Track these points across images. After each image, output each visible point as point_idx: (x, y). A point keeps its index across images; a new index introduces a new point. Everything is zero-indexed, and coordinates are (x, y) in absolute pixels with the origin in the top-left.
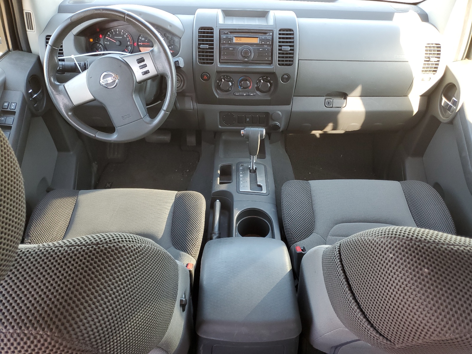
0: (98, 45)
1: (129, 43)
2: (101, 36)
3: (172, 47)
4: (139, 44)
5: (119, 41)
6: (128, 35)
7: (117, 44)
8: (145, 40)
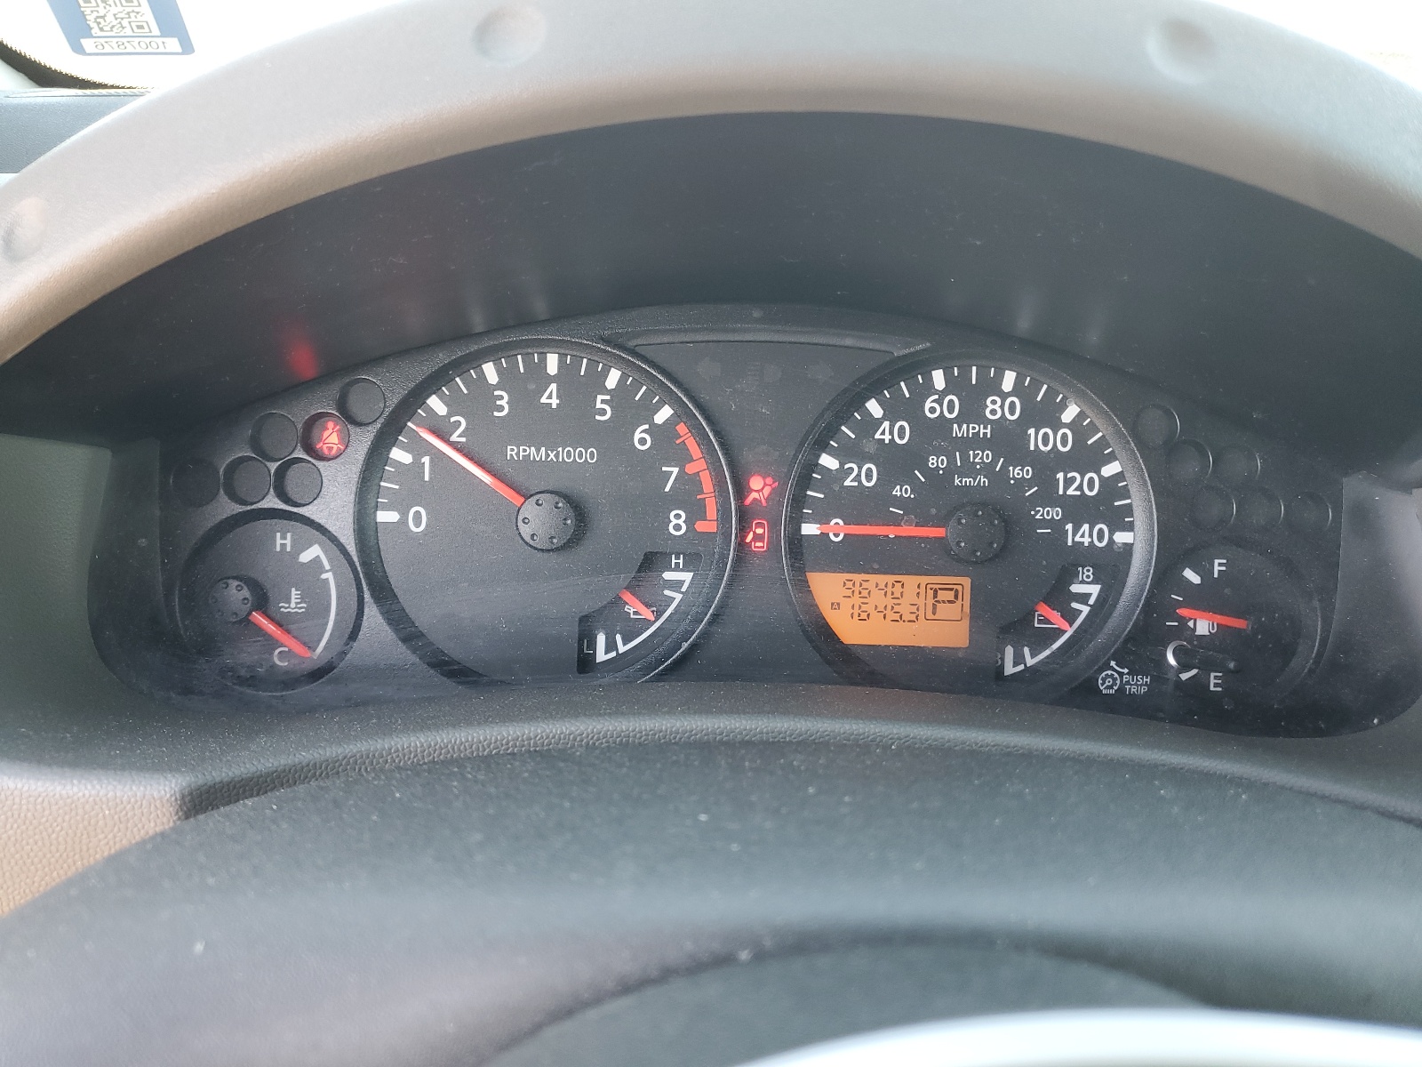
0: (283, 541)
1: (677, 522)
2: (334, 439)
3: (1218, 566)
4: (809, 529)
5: (567, 498)
6: (682, 428)
7: (526, 531)
8: (887, 480)
